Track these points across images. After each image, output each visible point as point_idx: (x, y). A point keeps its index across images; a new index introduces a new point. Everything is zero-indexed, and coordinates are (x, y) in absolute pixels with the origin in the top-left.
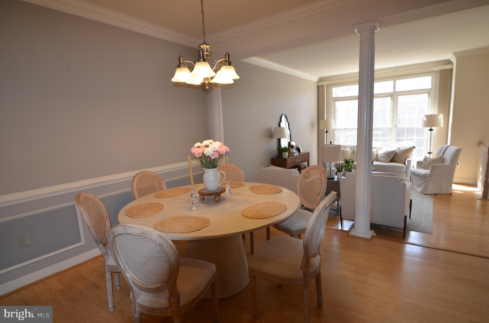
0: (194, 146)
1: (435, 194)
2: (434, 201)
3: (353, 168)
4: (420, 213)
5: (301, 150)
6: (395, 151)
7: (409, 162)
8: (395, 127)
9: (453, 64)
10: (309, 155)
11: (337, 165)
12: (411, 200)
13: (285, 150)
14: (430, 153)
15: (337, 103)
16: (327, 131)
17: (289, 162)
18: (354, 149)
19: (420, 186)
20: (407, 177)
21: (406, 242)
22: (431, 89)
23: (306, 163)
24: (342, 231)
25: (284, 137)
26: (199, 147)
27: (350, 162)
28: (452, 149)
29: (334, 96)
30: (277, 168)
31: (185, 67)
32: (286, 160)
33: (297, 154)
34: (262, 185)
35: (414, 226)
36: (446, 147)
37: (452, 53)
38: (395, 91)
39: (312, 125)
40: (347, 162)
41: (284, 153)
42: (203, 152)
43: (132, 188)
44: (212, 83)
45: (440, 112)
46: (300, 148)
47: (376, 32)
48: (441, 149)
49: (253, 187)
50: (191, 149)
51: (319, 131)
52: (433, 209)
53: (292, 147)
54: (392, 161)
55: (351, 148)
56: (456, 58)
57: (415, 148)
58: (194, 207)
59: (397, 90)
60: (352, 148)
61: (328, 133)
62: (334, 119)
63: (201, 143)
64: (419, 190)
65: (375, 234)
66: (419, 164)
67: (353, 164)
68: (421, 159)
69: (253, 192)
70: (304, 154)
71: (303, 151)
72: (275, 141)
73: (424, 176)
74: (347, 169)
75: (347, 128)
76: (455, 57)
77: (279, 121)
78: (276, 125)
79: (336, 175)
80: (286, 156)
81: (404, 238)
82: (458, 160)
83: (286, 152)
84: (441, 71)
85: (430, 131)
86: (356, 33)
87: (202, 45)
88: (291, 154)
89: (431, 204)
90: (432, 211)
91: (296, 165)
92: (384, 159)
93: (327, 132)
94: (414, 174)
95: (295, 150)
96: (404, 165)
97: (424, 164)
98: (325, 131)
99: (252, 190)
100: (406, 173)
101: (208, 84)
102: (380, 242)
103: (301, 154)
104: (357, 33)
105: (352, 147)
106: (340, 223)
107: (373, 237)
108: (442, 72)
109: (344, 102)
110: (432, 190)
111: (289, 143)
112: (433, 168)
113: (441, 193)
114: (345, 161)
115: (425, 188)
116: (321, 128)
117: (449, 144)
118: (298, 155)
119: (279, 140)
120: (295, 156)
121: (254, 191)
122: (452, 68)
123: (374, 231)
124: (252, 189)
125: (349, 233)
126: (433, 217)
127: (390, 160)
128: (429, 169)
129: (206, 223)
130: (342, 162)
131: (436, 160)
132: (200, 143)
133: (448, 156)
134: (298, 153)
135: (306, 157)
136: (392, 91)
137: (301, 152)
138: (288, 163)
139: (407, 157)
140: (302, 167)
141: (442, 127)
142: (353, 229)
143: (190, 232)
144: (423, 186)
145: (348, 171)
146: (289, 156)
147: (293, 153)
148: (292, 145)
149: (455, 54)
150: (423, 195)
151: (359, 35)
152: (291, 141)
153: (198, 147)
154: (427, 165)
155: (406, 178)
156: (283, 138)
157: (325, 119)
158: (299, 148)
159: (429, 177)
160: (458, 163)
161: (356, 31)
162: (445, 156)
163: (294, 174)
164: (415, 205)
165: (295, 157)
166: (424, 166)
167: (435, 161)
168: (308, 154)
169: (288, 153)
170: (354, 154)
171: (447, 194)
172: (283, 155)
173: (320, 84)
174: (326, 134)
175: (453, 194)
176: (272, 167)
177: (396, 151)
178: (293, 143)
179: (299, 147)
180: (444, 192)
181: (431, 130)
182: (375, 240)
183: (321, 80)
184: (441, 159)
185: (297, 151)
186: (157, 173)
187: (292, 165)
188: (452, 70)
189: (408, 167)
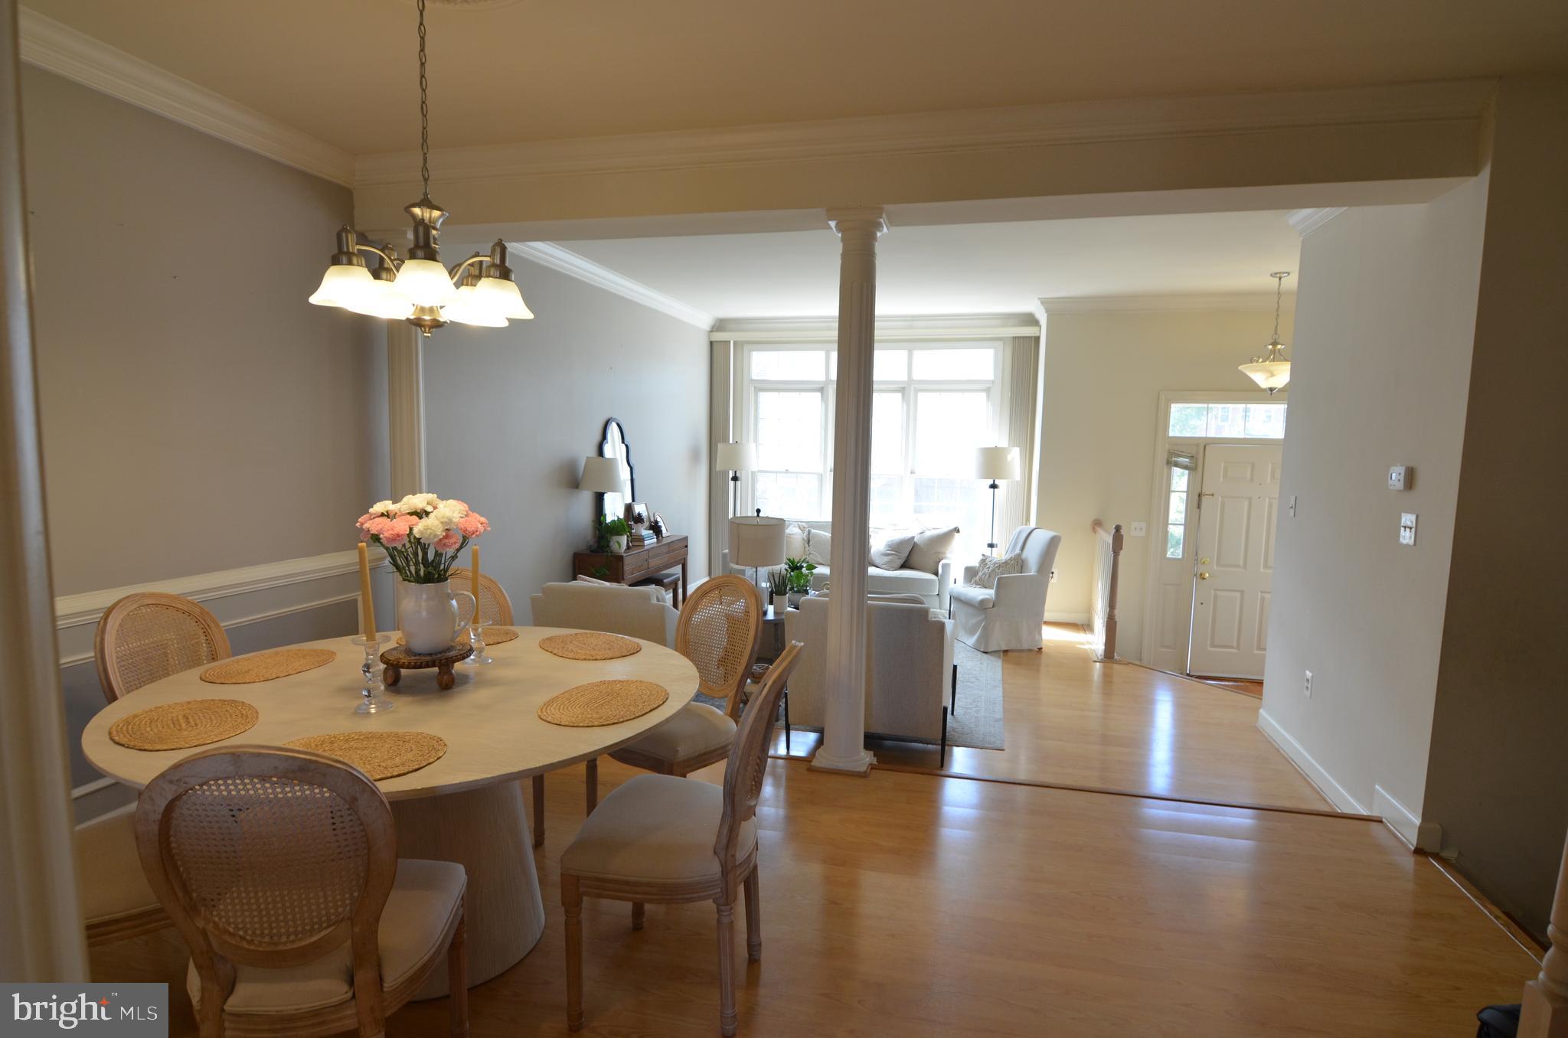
0: (371, 510)
1: (1006, 652)
2: (1003, 668)
3: (811, 583)
4: (974, 701)
5: (664, 529)
6: (913, 537)
7: (946, 566)
8: (913, 475)
9: (1040, 327)
10: (687, 546)
11: (773, 576)
12: (955, 667)
13: (617, 528)
14: (991, 546)
15: (765, 397)
16: (737, 475)
17: (630, 564)
18: (809, 532)
19: (972, 632)
20: (941, 609)
21: (947, 773)
22: (993, 382)
23: (677, 570)
24: (789, 758)
25: (614, 488)
26: (386, 515)
27: (803, 567)
28: (1042, 537)
29: (755, 376)
30: (599, 584)
31: (359, 265)
32: (620, 558)
33: (651, 541)
34: (576, 634)
35: (963, 734)
36: (1029, 531)
37: (1039, 299)
38: (911, 381)
39: (695, 456)
40: (795, 567)
41: (615, 538)
42: (411, 529)
43: (99, 655)
44: (445, 322)
45: (1013, 442)
46: (661, 524)
47: (879, 234)
48: (1017, 538)
49: (550, 639)
50: (360, 520)
51: (713, 473)
52: (1003, 689)
53: (639, 519)
54: (905, 566)
55: (802, 529)
56: (1046, 312)
57: (958, 531)
58: (373, 706)
59: (915, 377)
60: (808, 528)
61: (738, 483)
62: (756, 441)
63: (393, 503)
64: (972, 641)
65: (875, 762)
66: (971, 574)
67: (812, 574)
68: (975, 562)
69: (555, 654)
70: (672, 542)
71: (669, 534)
72: (586, 499)
73: (982, 606)
74: (797, 587)
75: (790, 470)
76: (1044, 311)
77: (598, 437)
78: (592, 452)
79: (771, 603)
80: (620, 547)
81: (942, 765)
82: (1054, 565)
83: (622, 535)
84: (1015, 338)
85: (992, 489)
86: (831, 228)
87: (419, 207)
88: (636, 541)
89: (999, 675)
90: (1001, 694)
91: (649, 576)
92: (886, 559)
93: (735, 479)
94: (956, 599)
95: (646, 529)
96: (933, 577)
97: (980, 574)
98: (731, 475)
99: (550, 650)
100: (940, 597)
101: (429, 323)
102: (889, 779)
103: (665, 541)
104: (834, 229)
105: (804, 524)
106: (783, 738)
107: (873, 767)
108: (1017, 340)
109: (783, 394)
110: (998, 642)
111: (629, 509)
112: (1001, 586)
113: (1019, 647)
114: (789, 565)
115: (985, 638)
116: (719, 467)
117: (1033, 524)
118: (655, 545)
119: (599, 498)
120: (646, 548)
121: (556, 651)
122: (1038, 335)
123: (872, 753)
124: (546, 645)
125: (810, 761)
126: (1004, 709)
127: (901, 562)
128: (991, 588)
129: (434, 749)
130: (782, 567)
131: (1006, 563)
132: (391, 502)
133: (1032, 555)
134: (655, 540)
135: (679, 550)
136: (905, 378)
137: (664, 536)
138: (626, 568)
139: (941, 557)
140: (665, 581)
141: (1017, 481)
142: (820, 751)
143: (391, 777)
144: (978, 633)
145: (798, 592)
146: (628, 548)
147: (641, 539)
148: (639, 514)
149: (1044, 302)
150: (980, 655)
151: (840, 235)
152: (633, 500)
153: (382, 515)
154: (988, 575)
155: (939, 610)
156: (613, 490)
157: (731, 442)
158: (656, 522)
159: (993, 606)
160: (1053, 573)
161: (833, 224)
162: (1025, 555)
163: (654, 601)
164: (963, 681)
165: (648, 550)
166: (980, 579)
167: (1004, 565)
168: (683, 543)
169: (628, 536)
170: (811, 543)
171: (1030, 650)
172: (612, 543)
173: (719, 336)
174: (731, 483)
175: (1043, 650)
176: (586, 581)
177: (915, 540)
178: (639, 509)
179: (659, 519)
180: (1025, 646)
181: (994, 486)
182: (876, 774)
183: (720, 325)
184: (1018, 563)
185: (651, 532)
186: (189, 598)
187: (638, 575)
188: (1037, 339)
189: (942, 583)
